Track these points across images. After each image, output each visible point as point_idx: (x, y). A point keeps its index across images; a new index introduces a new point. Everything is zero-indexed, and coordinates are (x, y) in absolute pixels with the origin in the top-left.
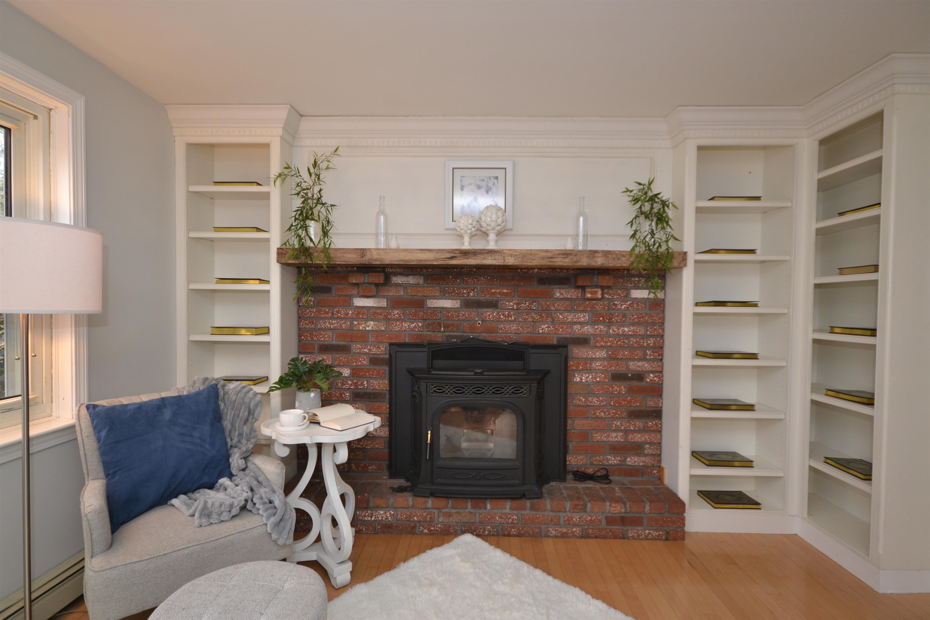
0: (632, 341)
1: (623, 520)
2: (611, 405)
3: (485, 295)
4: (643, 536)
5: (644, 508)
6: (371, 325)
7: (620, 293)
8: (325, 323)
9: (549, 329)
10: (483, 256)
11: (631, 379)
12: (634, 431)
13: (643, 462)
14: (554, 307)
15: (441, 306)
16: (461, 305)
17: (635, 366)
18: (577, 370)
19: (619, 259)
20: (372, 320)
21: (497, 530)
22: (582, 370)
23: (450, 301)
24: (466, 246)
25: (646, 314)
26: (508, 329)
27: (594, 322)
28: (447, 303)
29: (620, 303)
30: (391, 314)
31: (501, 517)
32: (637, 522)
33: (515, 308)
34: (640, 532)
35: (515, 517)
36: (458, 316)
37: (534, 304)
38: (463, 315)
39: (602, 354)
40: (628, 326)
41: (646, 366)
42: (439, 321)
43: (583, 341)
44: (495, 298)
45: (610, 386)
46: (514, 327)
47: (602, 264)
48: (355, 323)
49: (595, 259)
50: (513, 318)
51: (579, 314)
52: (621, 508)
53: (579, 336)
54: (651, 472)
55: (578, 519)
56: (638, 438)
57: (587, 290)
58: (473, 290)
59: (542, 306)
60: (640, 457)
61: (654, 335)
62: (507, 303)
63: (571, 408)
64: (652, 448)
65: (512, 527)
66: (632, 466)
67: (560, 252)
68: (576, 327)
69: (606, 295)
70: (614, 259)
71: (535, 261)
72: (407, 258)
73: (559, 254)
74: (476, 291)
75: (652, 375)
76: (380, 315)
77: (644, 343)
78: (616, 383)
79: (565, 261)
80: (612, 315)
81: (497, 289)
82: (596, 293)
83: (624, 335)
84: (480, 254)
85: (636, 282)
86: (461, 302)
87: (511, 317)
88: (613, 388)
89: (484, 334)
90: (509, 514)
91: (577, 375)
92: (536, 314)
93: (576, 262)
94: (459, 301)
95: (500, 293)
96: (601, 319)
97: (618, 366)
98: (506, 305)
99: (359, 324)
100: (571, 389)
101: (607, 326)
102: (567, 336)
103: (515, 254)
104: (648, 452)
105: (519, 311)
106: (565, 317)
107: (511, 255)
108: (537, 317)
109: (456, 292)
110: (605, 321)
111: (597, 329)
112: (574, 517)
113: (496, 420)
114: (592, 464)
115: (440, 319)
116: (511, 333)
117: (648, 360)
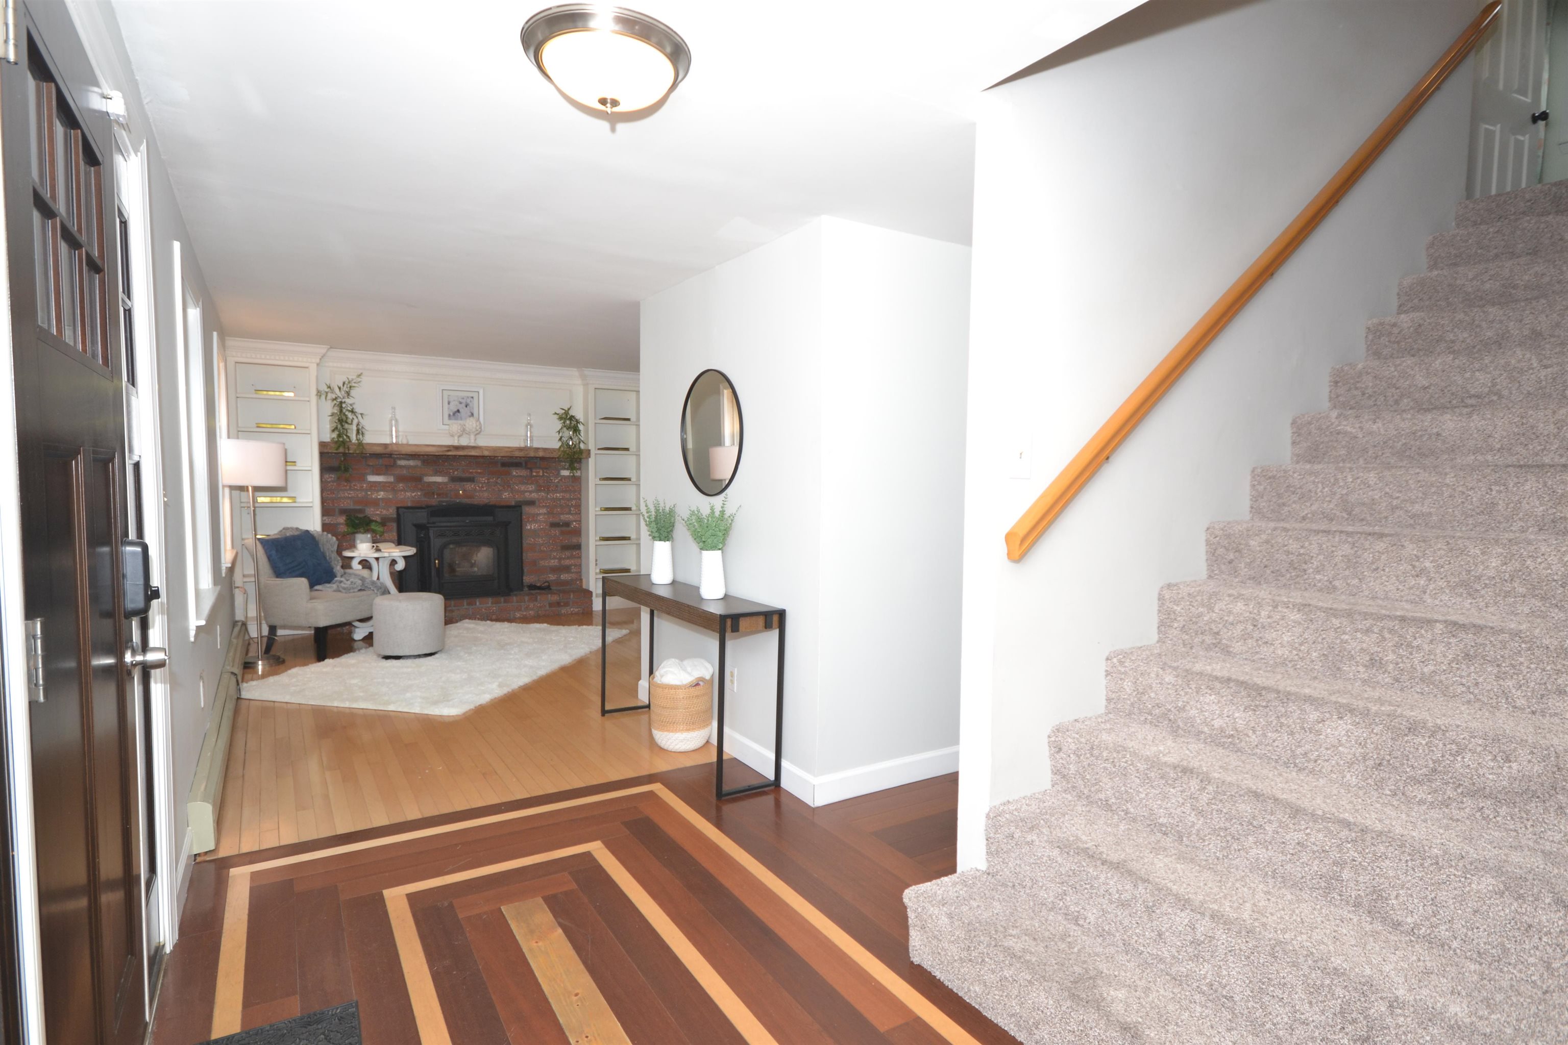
0: (562, 502)
1: (559, 604)
2: (550, 543)
3: (465, 473)
5: (574, 597)
6: (381, 495)
7: (553, 473)
8: (342, 493)
9: (509, 496)
10: (468, 450)
11: (562, 526)
12: (564, 559)
13: (571, 577)
14: (512, 481)
15: (434, 481)
16: (448, 480)
17: (565, 517)
18: (528, 521)
20: (381, 491)
21: (483, 617)
22: (531, 521)
23: (441, 477)
24: (456, 443)
25: (570, 485)
26: (482, 496)
27: (538, 490)
28: (439, 479)
29: (554, 479)
30: (397, 487)
33: (486, 482)
36: (447, 488)
37: (499, 479)
38: (450, 487)
39: (544, 511)
40: (559, 493)
41: (571, 518)
42: (433, 491)
43: (531, 503)
44: (472, 476)
45: (549, 531)
46: (486, 494)
48: (369, 493)
49: (540, 453)
51: (528, 486)
52: (560, 598)
53: (528, 500)
54: (576, 583)
55: (533, 606)
56: (567, 562)
57: (534, 470)
58: (457, 470)
59: (504, 481)
60: (568, 574)
61: (575, 498)
62: (481, 479)
63: (525, 545)
66: (564, 580)
67: (518, 448)
68: (527, 494)
69: (545, 474)
70: (550, 453)
71: (502, 454)
72: (417, 450)
74: (459, 471)
75: (574, 523)
76: (388, 487)
77: (569, 503)
78: (553, 529)
79: (520, 453)
80: (549, 486)
81: (474, 470)
82: (539, 472)
83: (557, 498)
84: (467, 448)
85: (561, 466)
87: (484, 489)
88: (551, 532)
89: (465, 500)
91: (528, 525)
92: (500, 486)
93: (529, 454)
94: (447, 478)
95: (476, 472)
96: (542, 489)
97: (553, 518)
99: (372, 494)
100: (524, 534)
101: (546, 493)
102: (521, 500)
103: (489, 449)
104: (573, 571)
105: (489, 484)
107: (487, 450)
108: (501, 488)
109: (445, 471)
110: (545, 490)
111: (540, 495)
112: (531, 605)
114: (539, 580)
116: (484, 498)
117: (572, 514)
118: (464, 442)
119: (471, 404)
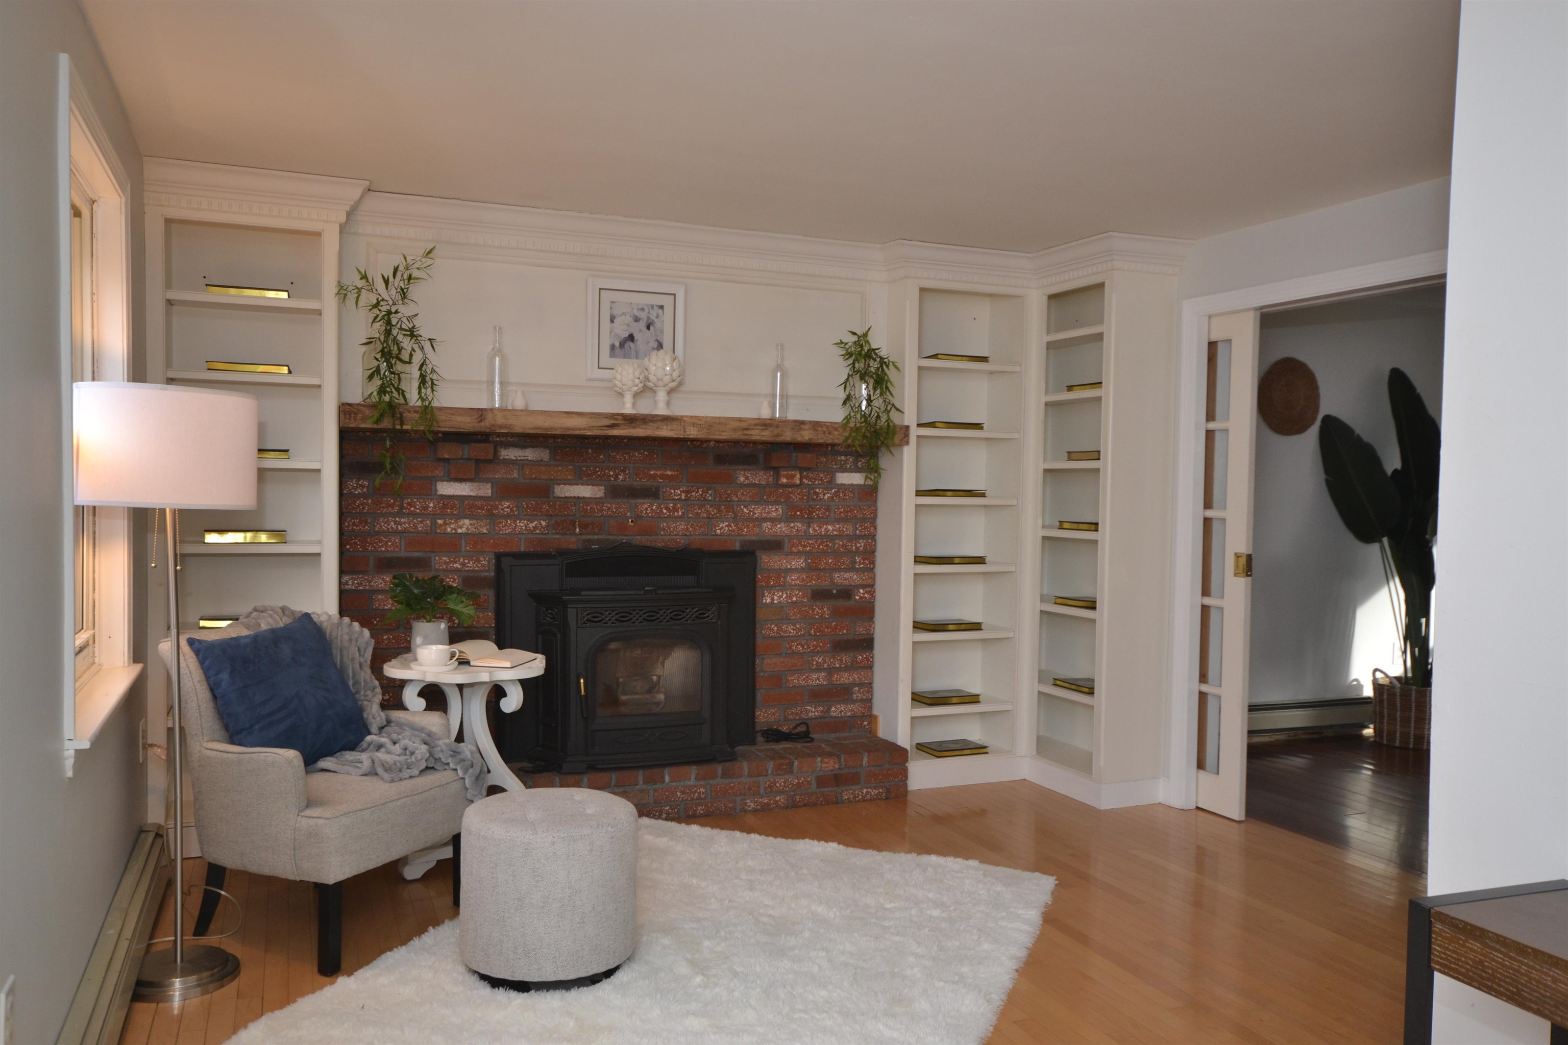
0: (837, 543)
1: (838, 780)
2: (810, 635)
3: (641, 479)
4: (860, 797)
5: (862, 760)
6: (465, 525)
7: (822, 477)
8: (388, 522)
9: (730, 528)
10: (655, 425)
11: (836, 597)
12: (840, 670)
13: (851, 711)
14: (737, 496)
15: (576, 495)
16: (605, 493)
17: (842, 578)
18: (768, 587)
19: (830, 433)
20: (466, 517)
21: (679, 810)
22: (773, 586)
23: (590, 487)
24: (628, 408)
25: (855, 507)
26: (674, 530)
27: (789, 518)
28: (585, 491)
29: (822, 491)
30: (497, 508)
31: (683, 792)
32: (852, 779)
33: (683, 497)
34: (856, 792)
35: (702, 790)
36: (601, 510)
37: (710, 492)
38: (609, 509)
39: (799, 562)
40: (832, 523)
41: (853, 578)
42: (572, 518)
43: (775, 545)
44: (655, 484)
45: (809, 609)
46: (682, 526)
47: (810, 439)
48: (440, 522)
49: (801, 432)
50: (680, 513)
51: (770, 507)
52: (834, 763)
53: (769, 538)
54: (861, 724)
55: (783, 784)
56: (845, 678)
57: (782, 473)
58: (623, 471)
59: (720, 495)
60: (847, 704)
61: (865, 535)
62: (673, 491)
63: (759, 640)
64: (862, 691)
65: (699, 804)
66: (838, 717)
67: (758, 422)
68: (766, 525)
69: (804, 480)
70: (824, 433)
71: (725, 433)
72: (546, 425)
73: (756, 425)
74: (627, 472)
75: (861, 591)
76: (479, 508)
77: (852, 546)
78: (818, 603)
79: (764, 434)
80: (813, 508)
81: (659, 469)
82: (793, 476)
83: (828, 535)
84: (653, 421)
85: (843, 462)
86: (605, 489)
87: (678, 512)
88: (813, 610)
89: (638, 537)
90: (695, 786)
91: (766, 594)
92: (711, 506)
93: (778, 436)
94: (603, 488)
95: (662, 476)
96: (798, 513)
97: (819, 579)
98: (671, 493)
99: (445, 524)
100: (760, 615)
101: (805, 523)
102: (754, 538)
103: (699, 422)
104: (857, 696)
105: (689, 502)
106: (751, 511)
107: (694, 424)
108: (713, 512)
109: (599, 473)
110: (803, 517)
111: (793, 527)
112: (778, 782)
113: (666, 661)
114: (786, 719)
115: (574, 515)
116: (677, 535)
117: (856, 571)
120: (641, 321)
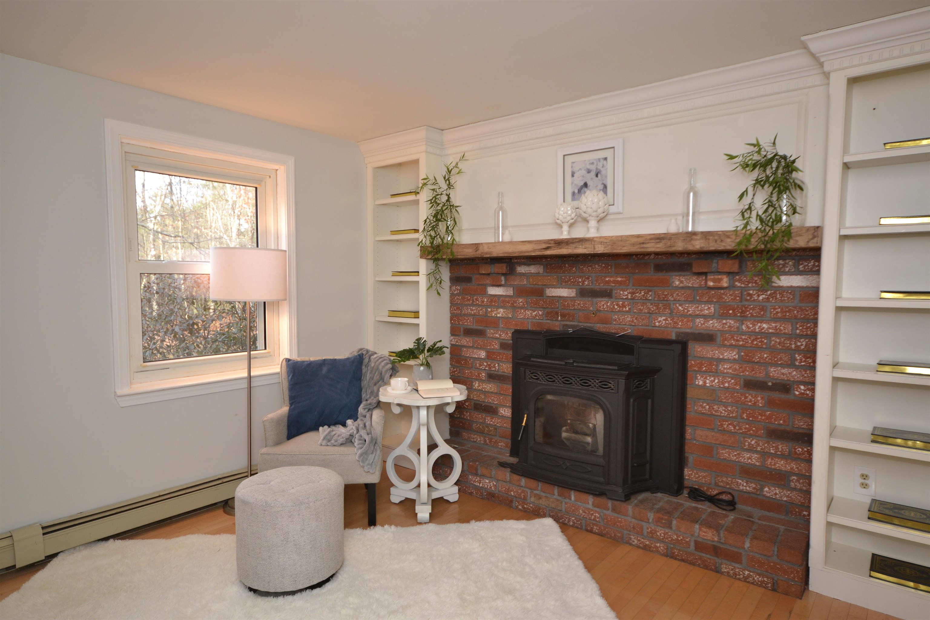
0: (773, 340)
1: (716, 550)
2: (743, 418)
3: (599, 284)
4: (742, 576)
5: (744, 543)
6: (501, 313)
7: (756, 281)
8: (467, 309)
9: (667, 322)
10: (574, 245)
11: (770, 389)
12: (775, 455)
13: (788, 496)
14: (673, 297)
15: (559, 295)
16: (576, 294)
17: (779, 373)
18: (699, 371)
19: (722, 241)
20: (502, 307)
21: (581, 523)
22: (705, 372)
23: (566, 290)
24: (565, 235)
25: (795, 307)
26: (623, 321)
27: (723, 316)
28: (564, 292)
29: (756, 293)
30: (516, 303)
31: (584, 512)
32: (734, 557)
33: (629, 297)
34: (737, 570)
35: (597, 515)
36: (574, 305)
37: (650, 293)
38: (579, 304)
39: (733, 354)
40: (767, 322)
41: (794, 374)
42: (557, 310)
43: (707, 338)
44: (610, 287)
45: (742, 395)
46: (629, 318)
47: (701, 248)
48: (489, 310)
49: (693, 242)
50: (627, 309)
51: (703, 306)
52: (713, 535)
53: (702, 331)
54: (800, 513)
55: (662, 535)
56: (781, 465)
57: (709, 277)
58: (588, 278)
59: (659, 296)
60: (783, 489)
61: (807, 335)
62: (622, 293)
64: (801, 481)
65: (594, 524)
66: (772, 498)
67: (652, 236)
68: (699, 321)
69: (737, 283)
70: (716, 241)
71: (625, 248)
72: (510, 250)
73: (651, 239)
74: (590, 279)
75: (802, 387)
76: (508, 302)
77: (791, 344)
78: (751, 392)
79: (658, 246)
80: (746, 308)
81: (611, 277)
82: (720, 280)
83: (762, 333)
85: (781, 266)
86: (576, 291)
87: (626, 308)
88: (746, 397)
89: (598, 325)
90: (592, 510)
91: (699, 377)
92: (652, 304)
93: (670, 247)
94: (575, 290)
95: (613, 282)
96: (731, 312)
97: (753, 370)
98: (621, 294)
99: (492, 311)
100: (691, 393)
101: (738, 320)
102: (688, 331)
103: (605, 241)
104: (796, 485)
105: (635, 301)
106: (686, 309)
107: (601, 243)
108: (653, 308)
109: (572, 280)
110: (735, 315)
111: (726, 324)
112: (658, 532)
113: (597, 415)
114: (717, 485)
115: (558, 308)
116: (625, 325)
117: (797, 368)
118: (579, 233)
119: (603, 172)
120: (592, 172)
